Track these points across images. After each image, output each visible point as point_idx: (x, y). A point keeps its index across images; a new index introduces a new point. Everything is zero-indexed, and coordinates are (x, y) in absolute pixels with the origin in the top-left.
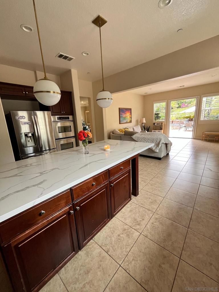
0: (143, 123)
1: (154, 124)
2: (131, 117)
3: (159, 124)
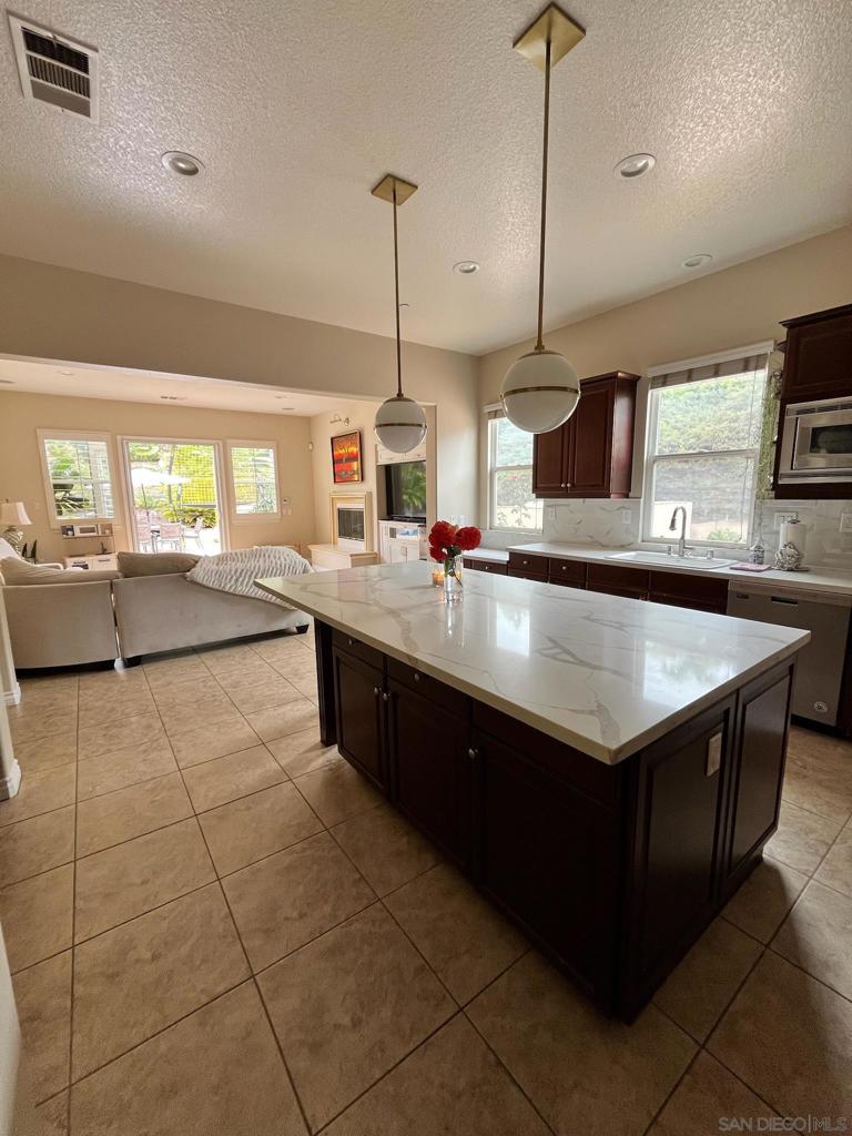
1: (67, 530)
3: (92, 530)
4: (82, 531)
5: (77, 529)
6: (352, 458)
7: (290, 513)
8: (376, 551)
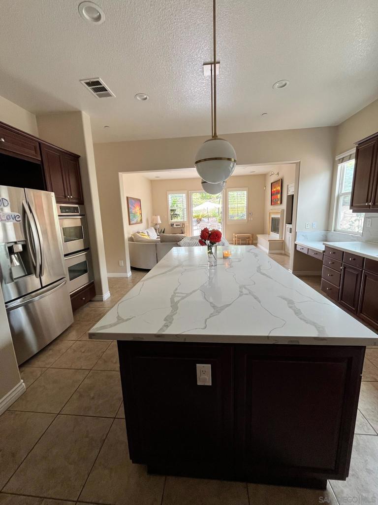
0: (156, 224)
1: (172, 225)
2: (141, 214)
3: (179, 225)
4: (176, 225)
5: (175, 225)
6: (277, 192)
7: (252, 219)
8: (283, 239)
